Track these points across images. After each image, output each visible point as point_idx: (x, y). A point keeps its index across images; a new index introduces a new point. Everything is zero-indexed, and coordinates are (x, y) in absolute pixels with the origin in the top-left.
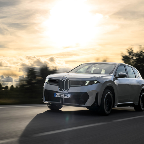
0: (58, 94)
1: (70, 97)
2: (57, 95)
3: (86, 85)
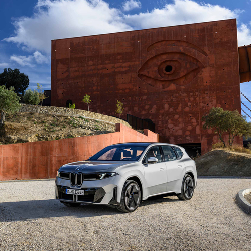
0: (70, 190)
1: (83, 193)
2: (69, 192)
3: (101, 178)
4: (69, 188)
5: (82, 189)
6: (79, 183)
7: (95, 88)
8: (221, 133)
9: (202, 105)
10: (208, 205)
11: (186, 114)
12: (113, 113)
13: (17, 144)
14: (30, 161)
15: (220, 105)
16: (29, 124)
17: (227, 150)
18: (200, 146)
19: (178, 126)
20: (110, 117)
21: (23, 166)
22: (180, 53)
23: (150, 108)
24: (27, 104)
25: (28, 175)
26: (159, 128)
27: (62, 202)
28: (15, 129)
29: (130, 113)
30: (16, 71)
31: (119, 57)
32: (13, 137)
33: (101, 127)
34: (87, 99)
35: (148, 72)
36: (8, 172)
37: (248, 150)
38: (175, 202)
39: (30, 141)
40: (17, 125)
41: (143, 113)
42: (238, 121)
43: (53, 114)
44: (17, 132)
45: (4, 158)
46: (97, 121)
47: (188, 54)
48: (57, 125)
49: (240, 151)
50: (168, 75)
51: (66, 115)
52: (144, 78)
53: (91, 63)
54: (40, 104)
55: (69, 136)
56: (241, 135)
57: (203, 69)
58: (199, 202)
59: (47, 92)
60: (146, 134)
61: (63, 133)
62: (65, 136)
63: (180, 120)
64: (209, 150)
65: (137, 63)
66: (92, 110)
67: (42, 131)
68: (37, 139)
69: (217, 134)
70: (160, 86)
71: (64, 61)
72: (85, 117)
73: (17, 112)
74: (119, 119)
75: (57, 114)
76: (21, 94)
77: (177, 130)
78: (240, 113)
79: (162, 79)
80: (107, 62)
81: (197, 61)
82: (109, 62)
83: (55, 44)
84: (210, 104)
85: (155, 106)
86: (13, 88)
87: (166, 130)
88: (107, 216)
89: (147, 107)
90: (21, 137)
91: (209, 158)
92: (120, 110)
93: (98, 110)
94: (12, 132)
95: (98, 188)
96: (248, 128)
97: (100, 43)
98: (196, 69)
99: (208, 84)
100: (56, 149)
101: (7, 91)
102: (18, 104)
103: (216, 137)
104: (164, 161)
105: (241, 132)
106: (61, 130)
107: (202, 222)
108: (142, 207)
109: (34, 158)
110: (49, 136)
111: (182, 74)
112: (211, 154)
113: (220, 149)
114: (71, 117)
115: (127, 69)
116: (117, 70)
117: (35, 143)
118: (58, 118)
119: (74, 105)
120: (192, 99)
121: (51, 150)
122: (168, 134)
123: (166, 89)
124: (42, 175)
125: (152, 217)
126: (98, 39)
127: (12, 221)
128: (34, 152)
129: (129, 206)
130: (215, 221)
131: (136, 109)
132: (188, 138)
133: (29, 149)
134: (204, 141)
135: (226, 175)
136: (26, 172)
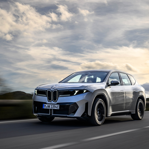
0: (47, 105)
1: (59, 107)
2: (46, 107)
4: (46, 103)
5: (58, 104)
6: (55, 99)
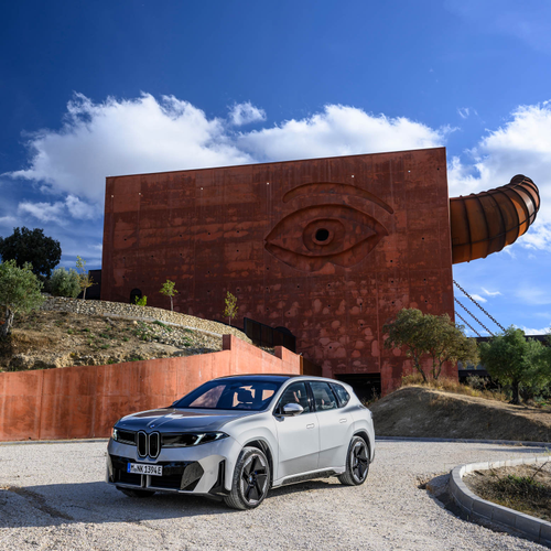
0: (136, 466)
1: (161, 472)
2: (134, 468)
3: (196, 443)
4: (133, 461)
5: (159, 463)
6: (154, 452)
7: (185, 268)
8: (417, 356)
9: (382, 302)
10: (396, 495)
11: (354, 319)
12: (218, 315)
13: (34, 372)
14: (58, 405)
15: (415, 304)
16: (59, 333)
17: (429, 388)
18: (380, 379)
19: (338, 340)
20: (212, 323)
21: (44, 414)
22: (344, 207)
23: (288, 307)
24: (55, 296)
25: (53, 432)
26: (304, 345)
27: (118, 488)
28: (32, 342)
29: (249, 316)
30: (38, 233)
31: (230, 211)
32: (27, 358)
33: (194, 341)
34: (169, 288)
35: (285, 240)
36: (14, 424)
37: (467, 388)
38: (335, 490)
39: (59, 366)
40: (36, 335)
41: (275, 315)
42: (449, 333)
43: (105, 315)
44: (34, 349)
45: (7, 397)
46: (187, 330)
47: (359, 208)
48: (112, 337)
49: (452, 390)
50: (322, 246)
51: (129, 318)
52: (277, 251)
53: (178, 221)
54: (80, 297)
55: (134, 357)
56: (454, 360)
57: (386, 237)
58: (379, 489)
59: (94, 274)
60: (279, 355)
61: (122, 351)
62: (126, 358)
63: (342, 330)
64: (394, 388)
65: (264, 222)
66: (178, 308)
67: (83, 348)
68: (72, 363)
69: (410, 358)
70: (305, 265)
71: (128, 217)
72: (165, 323)
73: (37, 311)
74: (229, 327)
75: (113, 316)
76: (45, 276)
77: (336, 349)
78: (453, 319)
79: (311, 254)
80: (208, 220)
81: (375, 222)
82: (213, 220)
83: (113, 184)
84: (398, 302)
85: (296, 304)
86: (30, 265)
87: (316, 349)
88: (205, 516)
89: (281, 305)
90: (42, 358)
91: (397, 402)
92: (230, 310)
93: (190, 310)
94: (26, 349)
95: (189, 463)
96: (466, 347)
97: (197, 185)
98: (373, 237)
99: (394, 264)
100: (107, 381)
101: (19, 270)
102: (38, 294)
103: (408, 362)
104: (315, 411)
105: (454, 354)
106: (120, 345)
107: (385, 529)
108: (272, 499)
109: (66, 400)
110: (95, 357)
111: (347, 245)
112: (400, 396)
113: (416, 386)
114: (138, 321)
115: (246, 233)
116: (226, 235)
117: (68, 369)
118: (113, 323)
119: (145, 298)
120: (364, 291)
121: (100, 383)
122: (319, 356)
123: (316, 273)
124: (79, 431)
125: (292, 520)
126: (193, 177)
127: (21, 526)
128: (67, 388)
129: (247, 496)
130: (408, 527)
131: (260, 308)
132: (357, 363)
133: (57, 382)
134: (386, 370)
135: (427, 436)
136: (49, 426)
